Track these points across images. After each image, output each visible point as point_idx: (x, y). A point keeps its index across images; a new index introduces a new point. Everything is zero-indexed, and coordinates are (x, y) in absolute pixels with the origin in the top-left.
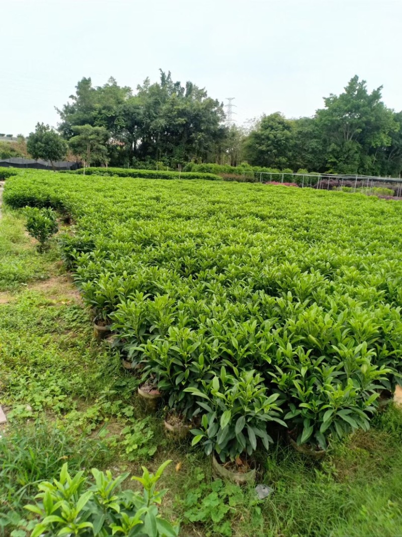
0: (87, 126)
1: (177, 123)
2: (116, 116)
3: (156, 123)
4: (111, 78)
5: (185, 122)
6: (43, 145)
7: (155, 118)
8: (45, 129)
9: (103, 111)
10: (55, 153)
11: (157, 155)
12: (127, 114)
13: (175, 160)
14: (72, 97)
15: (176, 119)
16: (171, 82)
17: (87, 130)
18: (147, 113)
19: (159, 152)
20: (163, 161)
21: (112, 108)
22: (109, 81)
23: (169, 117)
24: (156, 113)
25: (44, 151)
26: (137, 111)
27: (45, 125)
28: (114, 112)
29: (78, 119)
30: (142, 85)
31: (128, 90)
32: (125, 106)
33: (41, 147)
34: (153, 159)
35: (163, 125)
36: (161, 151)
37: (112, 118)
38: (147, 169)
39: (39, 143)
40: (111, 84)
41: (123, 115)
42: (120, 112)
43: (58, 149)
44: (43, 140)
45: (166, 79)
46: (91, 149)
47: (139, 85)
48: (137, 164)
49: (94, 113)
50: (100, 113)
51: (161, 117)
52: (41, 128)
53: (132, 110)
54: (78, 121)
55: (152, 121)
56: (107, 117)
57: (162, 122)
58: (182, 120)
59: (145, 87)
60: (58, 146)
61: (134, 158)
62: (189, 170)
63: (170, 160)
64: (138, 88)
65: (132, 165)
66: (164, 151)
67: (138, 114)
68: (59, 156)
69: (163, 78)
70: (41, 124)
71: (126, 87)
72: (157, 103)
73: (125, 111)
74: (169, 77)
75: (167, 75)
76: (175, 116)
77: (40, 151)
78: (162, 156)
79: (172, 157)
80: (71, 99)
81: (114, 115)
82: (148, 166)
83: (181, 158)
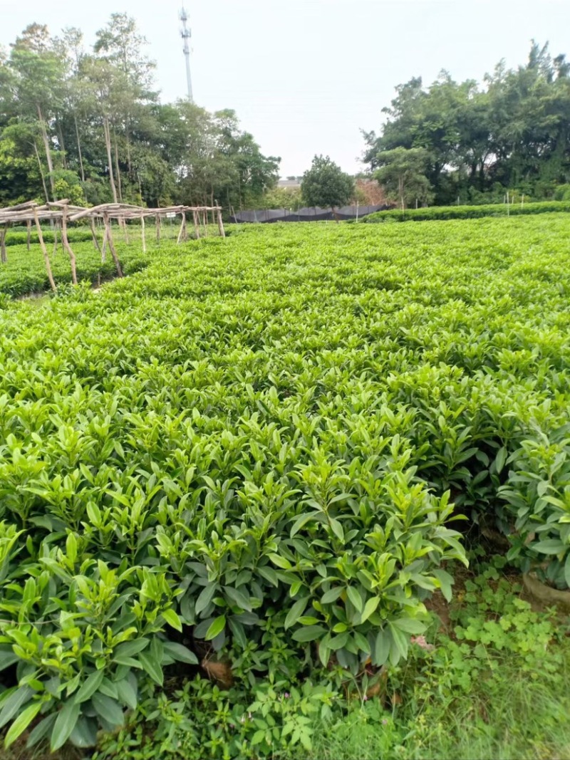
0: (399, 150)
1: (543, 124)
2: (445, 128)
3: (509, 129)
4: (442, 71)
5: (558, 121)
6: (319, 186)
7: (508, 121)
8: (325, 163)
9: (425, 124)
10: (336, 196)
11: (511, 179)
12: (463, 122)
13: (543, 183)
14: (384, 110)
15: (542, 118)
16: (549, 58)
17: (398, 156)
18: (495, 116)
19: (515, 174)
20: (522, 188)
21: (439, 116)
22: (439, 77)
23: (533, 117)
24: (511, 114)
25: (321, 194)
26: (480, 114)
27: (324, 157)
28: (441, 122)
29: (390, 141)
30: (492, 73)
31: (470, 85)
32: (458, 111)
33: (316, 189)
34: (504, 186)
35: (521, 131)
36: (518, 172)
37: (441, 133)
38: (492, 203)
39: (315, 184)
40: (442, 81)
41: (455, 125)
42: (451, 121)
43: (339, 190)
44: (320, 179)
45: (538, 56)
46: (405, 183)
47: (486, 74)
48: (476, 198)
49: (413, 129)
50: (421, 128)
51: (519, 118)
52: (319, 162)
53: (472, 114)
54: (389, 144)
55: (502, 126)
56: (431, 131)
57: (519, 126)
58: (554, 118)
59: (497, 75)
60: (338, 184)
61: (472, 188)
62: (559, 198)
63: (534, 184)
64: (485, 79)
65: (470, 200)
66: (524, 172)
67: (482, 119)
68: (342, 200)
69: (532, 55)
70: (319, 157)
71: (467, 80)
72: (512, 96)
73: (458, 119)
74: (543, 51)
75: (540, 48)
76: (541, 114)
77: (316, 195)
78: (521, 180)
79: (538, 179)
80: (384, 113)
81: (441, 127)
82: (493, 199)
83: (552, 179)
